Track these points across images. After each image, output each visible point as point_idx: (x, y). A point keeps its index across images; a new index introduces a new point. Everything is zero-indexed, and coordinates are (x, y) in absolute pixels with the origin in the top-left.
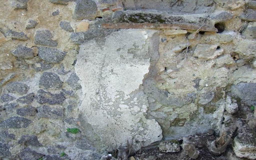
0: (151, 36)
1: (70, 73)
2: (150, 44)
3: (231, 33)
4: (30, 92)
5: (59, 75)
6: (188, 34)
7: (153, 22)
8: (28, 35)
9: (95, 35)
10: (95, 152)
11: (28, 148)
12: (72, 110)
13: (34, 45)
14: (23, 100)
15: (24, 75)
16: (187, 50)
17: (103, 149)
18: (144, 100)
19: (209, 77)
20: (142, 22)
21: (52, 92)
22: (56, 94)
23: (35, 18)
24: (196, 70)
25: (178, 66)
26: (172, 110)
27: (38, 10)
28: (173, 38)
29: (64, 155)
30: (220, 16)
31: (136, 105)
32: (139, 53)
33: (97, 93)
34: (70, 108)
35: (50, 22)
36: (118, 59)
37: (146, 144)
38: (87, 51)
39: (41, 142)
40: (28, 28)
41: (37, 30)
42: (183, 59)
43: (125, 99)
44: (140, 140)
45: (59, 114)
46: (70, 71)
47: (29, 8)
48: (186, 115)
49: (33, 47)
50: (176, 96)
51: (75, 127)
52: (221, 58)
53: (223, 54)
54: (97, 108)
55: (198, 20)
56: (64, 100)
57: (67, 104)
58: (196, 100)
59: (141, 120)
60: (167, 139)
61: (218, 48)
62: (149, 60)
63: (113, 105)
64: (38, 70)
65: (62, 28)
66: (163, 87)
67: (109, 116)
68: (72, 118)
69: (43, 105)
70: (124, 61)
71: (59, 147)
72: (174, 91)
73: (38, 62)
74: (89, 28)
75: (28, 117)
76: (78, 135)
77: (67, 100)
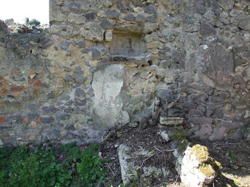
0: (123, 67)
1: (89, 88)
2: (123, 72)
3: (154, 65)
4: (70, 99)
5: (84, 90)
6: (138, 66)
7: (124, 61)
8: (71, 68)
9: (100, 68)
10: (100, 131)
11: (70, 132)
12: (89, 108)
13: (73, 73)
14: (67, 104)
15: (67, 90)
16: (137, 74)
17: (104, 129)
18: (121, 101)
19: (147, 88)
20: (119, 61)
21: (81, 99)
22: (82, 100)
23: (74, 60)
24: (142, 84)
25: (135, 83)
26: (133, 105)
27: (75, 56)
28: (131, 68)
29: (86, 134)
30: (150, 57)
31: (118, 103)
32: (118, 76)
33: (101, 98)
34: (89, 107)
35: (80, 62)
36: (110, 79)
37: (123, 125)
38: (97, 76)
39: (76, 128)
40: (71, 65)
41: (75, 66)
42: (136, 79)
43: (113, 100)
44: (120, 123)
45: (83, 111)
46: (88, 87)
47: (72, 55)
48: (139, 108)
49: (73, 75)
50: (135, 98)
51: (91, 118)
52: (151, 78)
53: (152, 76)
54: (101, 106)
55: (141, 59)
56: (86, 103)
57: (87, 105)
58: (143, 100)
59: (120, 112)
60: (132, 121)
61: (150, 73)
62: (123, 80)
63: (108, 104)
64: (74, 87)
65: (86, 65)
66: (129, 94)
67: (107, 110)
68: (90, 113)
69: (77, 106)
70: (113, 80)
71: (84, 130)
72: (133, 95)
73: (74, 83)
74: (97, 64)
75: (69, 114)
76: (93, 122)
77: (87, 103)
